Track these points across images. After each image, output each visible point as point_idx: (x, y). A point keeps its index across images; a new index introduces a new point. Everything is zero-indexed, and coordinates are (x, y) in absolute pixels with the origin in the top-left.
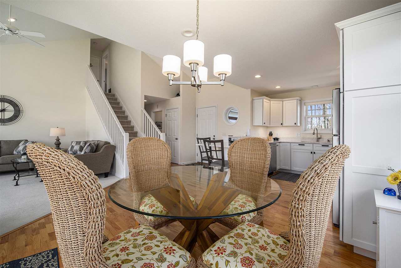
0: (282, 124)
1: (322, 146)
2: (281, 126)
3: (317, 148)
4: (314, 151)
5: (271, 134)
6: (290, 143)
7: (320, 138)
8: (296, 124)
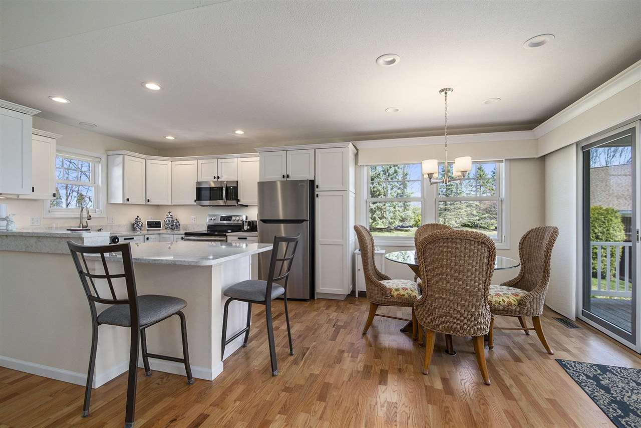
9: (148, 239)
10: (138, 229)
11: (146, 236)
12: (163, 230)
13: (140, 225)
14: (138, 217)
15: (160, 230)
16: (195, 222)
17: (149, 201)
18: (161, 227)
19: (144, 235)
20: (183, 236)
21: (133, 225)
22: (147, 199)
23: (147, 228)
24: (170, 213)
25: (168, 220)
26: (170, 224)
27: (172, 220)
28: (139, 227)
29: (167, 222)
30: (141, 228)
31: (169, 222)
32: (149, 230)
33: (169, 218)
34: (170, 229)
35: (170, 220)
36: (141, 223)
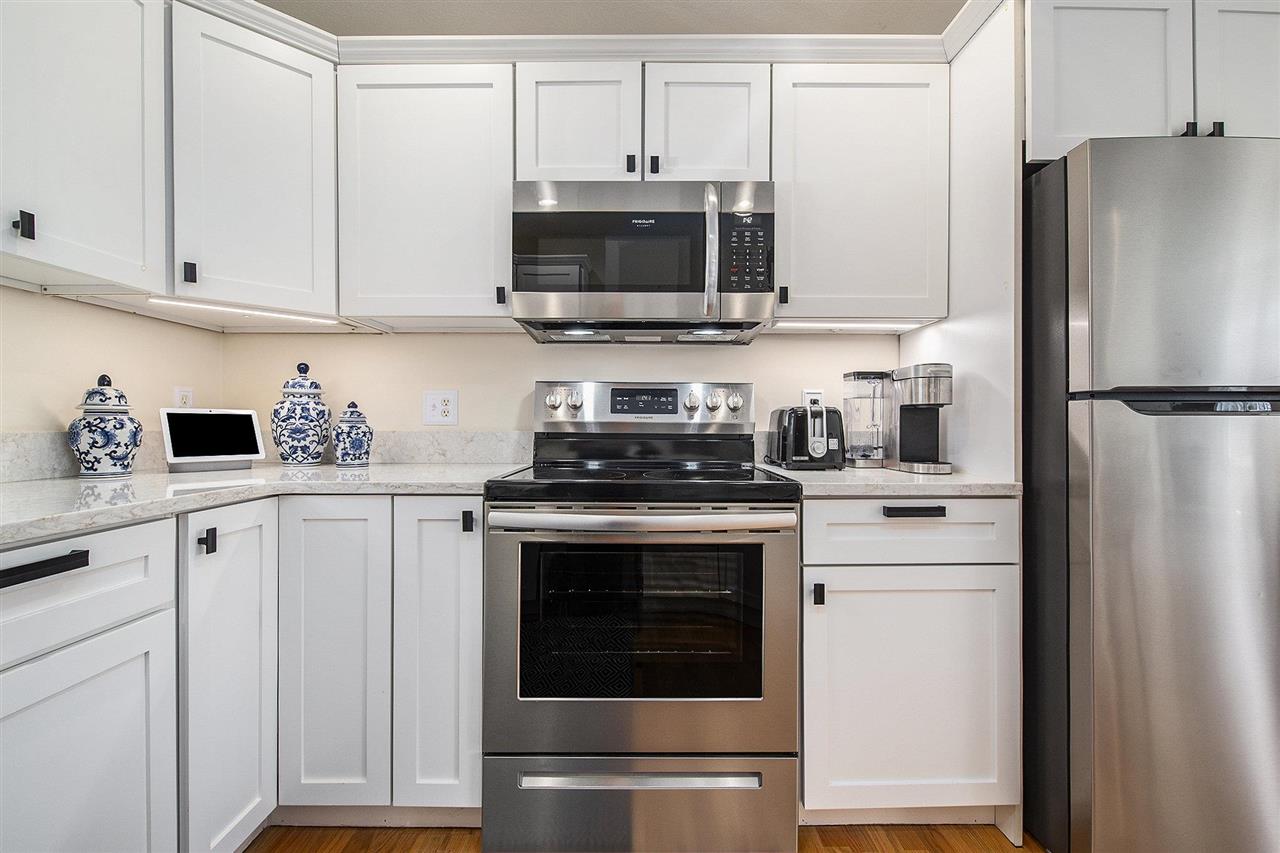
9: (209, 541)
10: (106, 465)
11: (197, 525)
12: (267, 463)
13: (123, 436)
14: (104, 381)
15: (248, 466)
16: (450, 419)
17: (190, 273)
18: (256, 451)
19: (180, 517)
20: (476, 505)
21: (71, 436)
22: (180, 261)
23: (172, 459)
24: (303, 369)
25: (299, 410)
26: (311, 432)
27: (321, 412)
28: (113, 448)
29: (292, 420)
30: (125, 457)
31: (302, 421)
32: (184, 468)
33: (305, 399)
34: (311, 460)
35: (308, 409)
36: (130, 426)
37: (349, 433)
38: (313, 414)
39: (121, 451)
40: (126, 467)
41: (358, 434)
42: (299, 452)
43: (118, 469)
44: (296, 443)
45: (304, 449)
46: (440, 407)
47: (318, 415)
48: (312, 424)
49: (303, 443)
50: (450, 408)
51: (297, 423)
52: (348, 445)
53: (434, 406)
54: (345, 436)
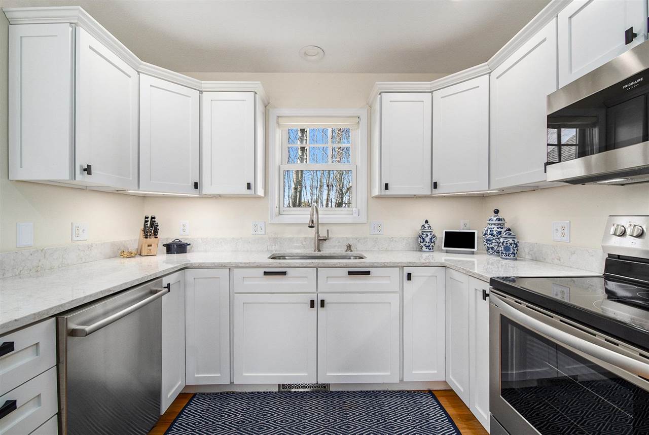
0: (196, 186)
1: (350, 273)
2: (194, 193)
3: (331, 282)
4: (321, 297)
5: (151, 228)
6: (230, 267)
7: (325, 240)
8: (252, 186)
9: (409, 277)
10: (424, 249)
12: (479, 253)
13: (427, 239)
14: (427, 222)
15: (472, 253)
16: (565, 238)
17: (435, 185)
19: (402, 268)
22: (433, 182)
23: (444, 248)
24: (497, 212)
25: (489, 232)
26: (494, 241)
27: (499, 232)
28: (425, 243)
29: (487, 235)
30: (429, 246)
31: (490, 236)
32: (448, 251)
33: (493, 226)
34: (496, 254)
35: (493, 231)
36: (430, 236)
37: (503, 243)
38: (495, 233)
39: (427, 244)
40: (430, 249)
41: (507, 244)
42: (490, 250)
43: (427, 250)
44: (488, 245)
45: (492, 248)
46: (560, 231)
47: (497, 233)
48: (494, 238)
49: (491, 246)
50: (565, 231)
51: (489, 237)
52: (502, 249)
53: (557, 230)
54: (501, 244)
